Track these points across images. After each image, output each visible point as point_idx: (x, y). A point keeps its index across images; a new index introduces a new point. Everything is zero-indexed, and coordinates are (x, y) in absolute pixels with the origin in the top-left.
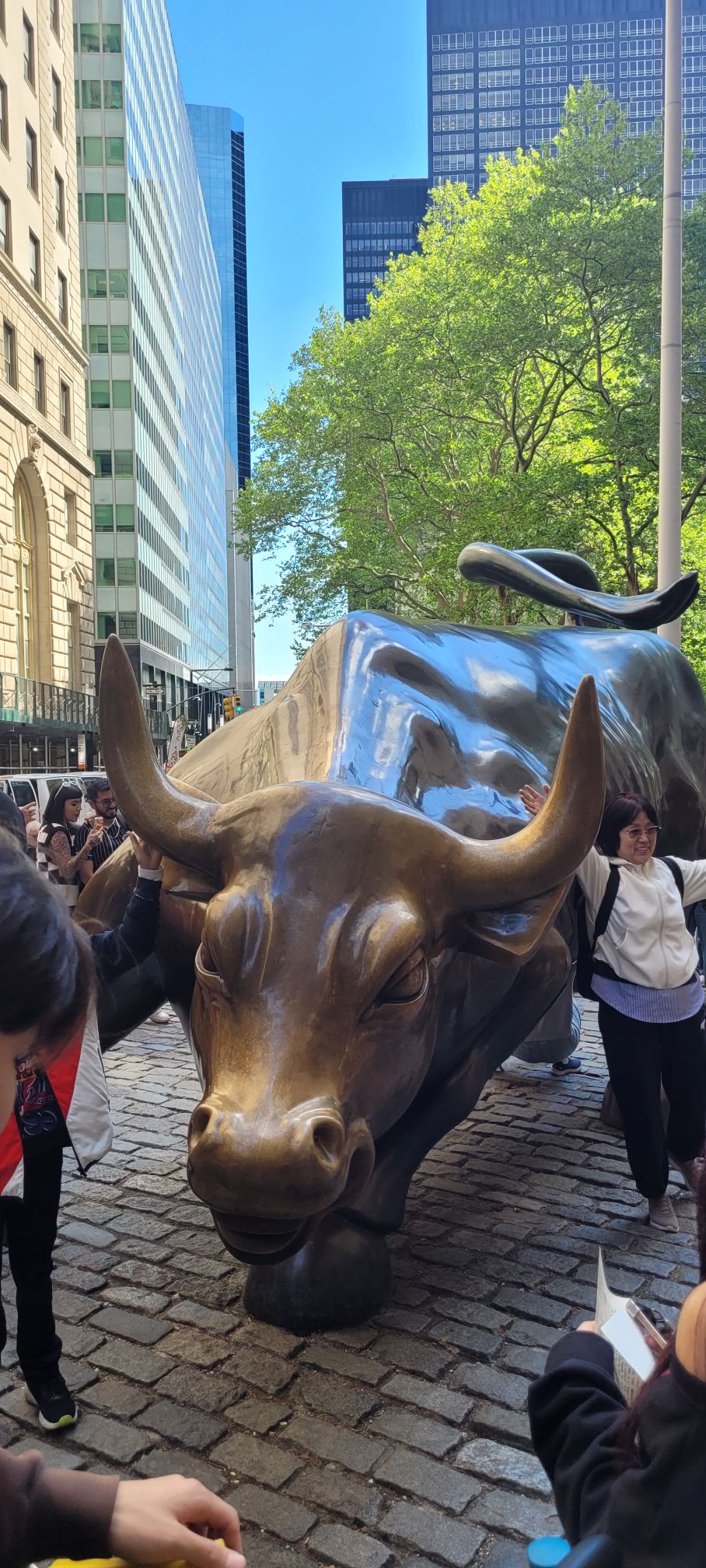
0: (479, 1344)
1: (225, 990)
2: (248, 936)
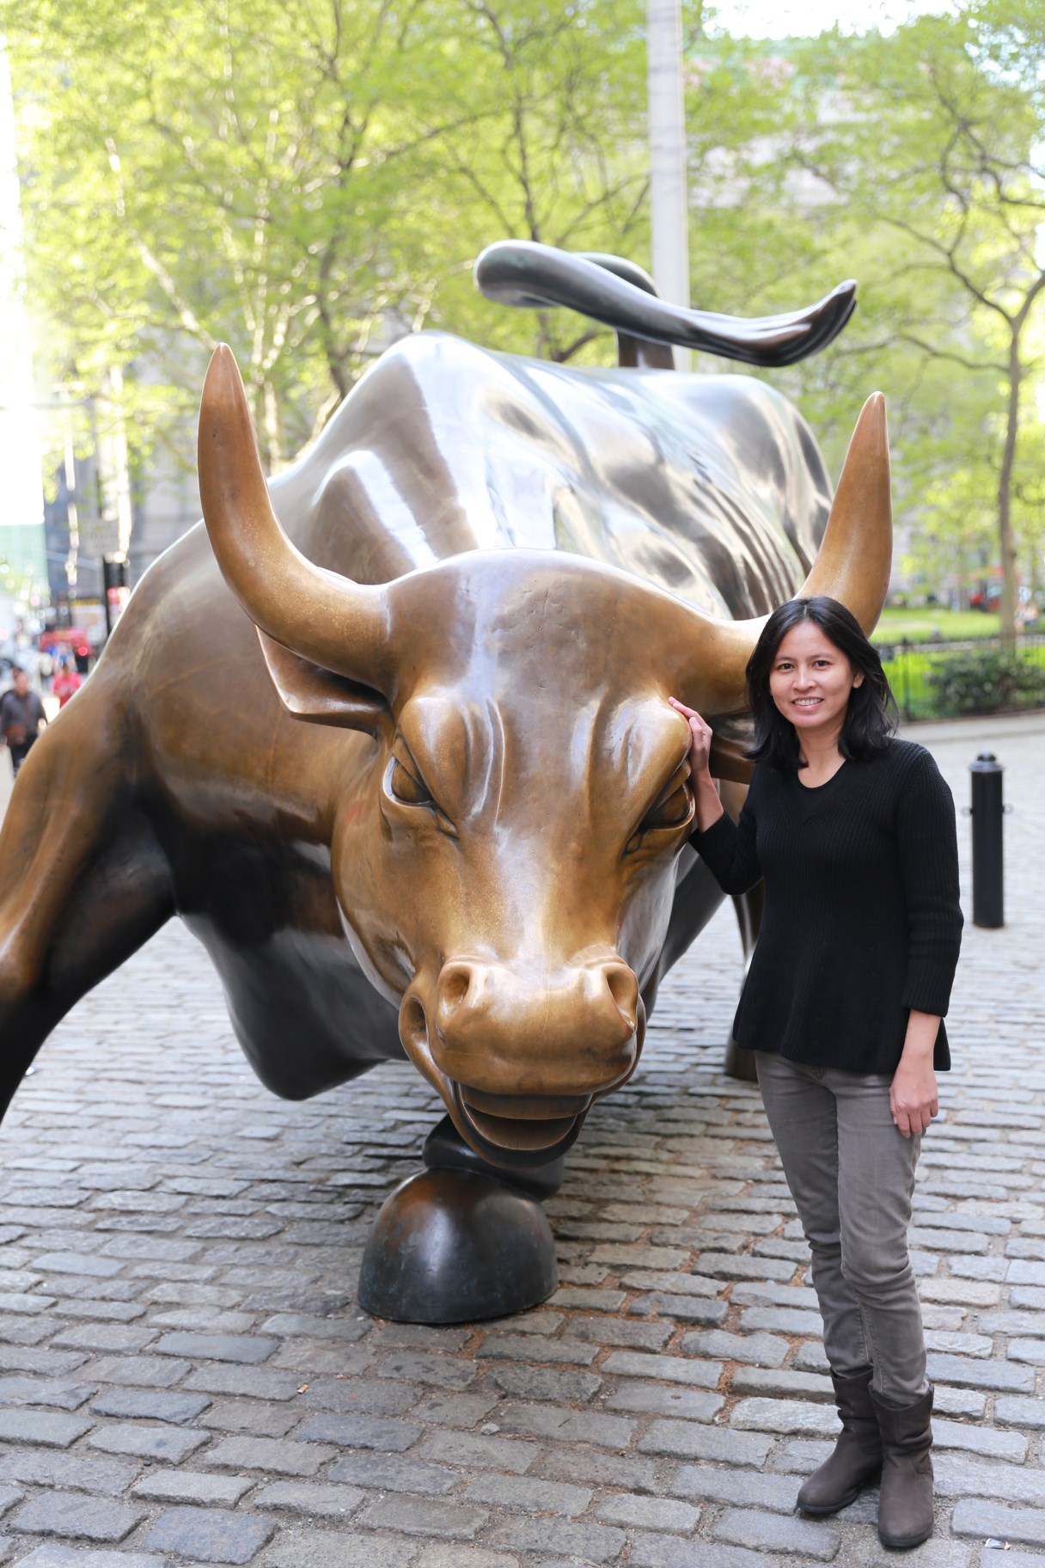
0: (700, 1310)
1: (446, 824)
2: (473, 748)
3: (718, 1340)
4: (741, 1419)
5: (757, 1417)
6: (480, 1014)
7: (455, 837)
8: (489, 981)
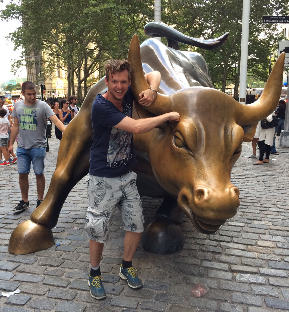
1: (191, 153)
2: (198, 135)
3: (223, 258)
4: (239, 279)
5: (242, 279)
6: (207, 201)
7: (193, 156)
8: (208, 193)
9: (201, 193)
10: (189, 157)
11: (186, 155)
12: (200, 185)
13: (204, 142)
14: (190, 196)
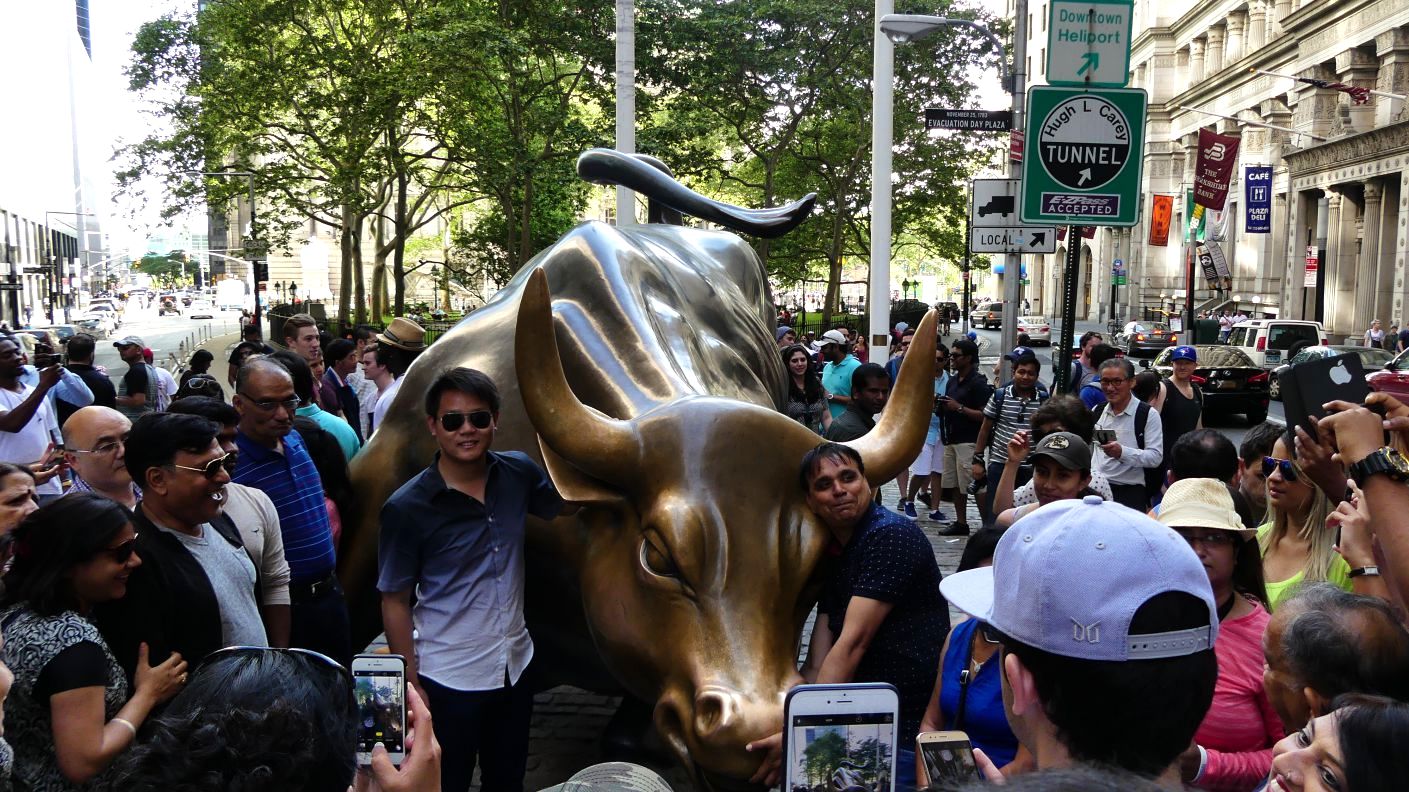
1: (689, 590)
2: (707, 542)
6: (730, 729)
7: (695, 599)
8: (734, 707)
9: (714, 705)
10: (685, 602)
11: (675, 595)
12: (712, 683)
13: (722, 564)
14: (685, 711)
